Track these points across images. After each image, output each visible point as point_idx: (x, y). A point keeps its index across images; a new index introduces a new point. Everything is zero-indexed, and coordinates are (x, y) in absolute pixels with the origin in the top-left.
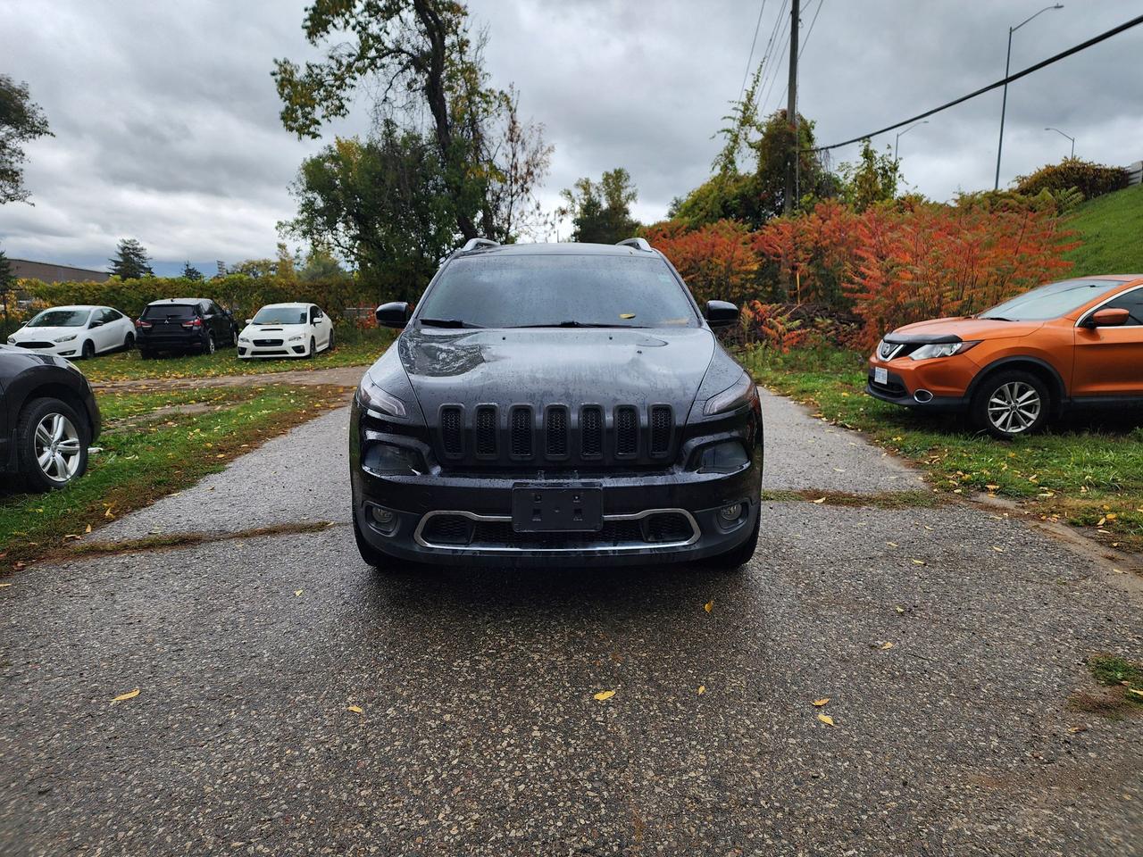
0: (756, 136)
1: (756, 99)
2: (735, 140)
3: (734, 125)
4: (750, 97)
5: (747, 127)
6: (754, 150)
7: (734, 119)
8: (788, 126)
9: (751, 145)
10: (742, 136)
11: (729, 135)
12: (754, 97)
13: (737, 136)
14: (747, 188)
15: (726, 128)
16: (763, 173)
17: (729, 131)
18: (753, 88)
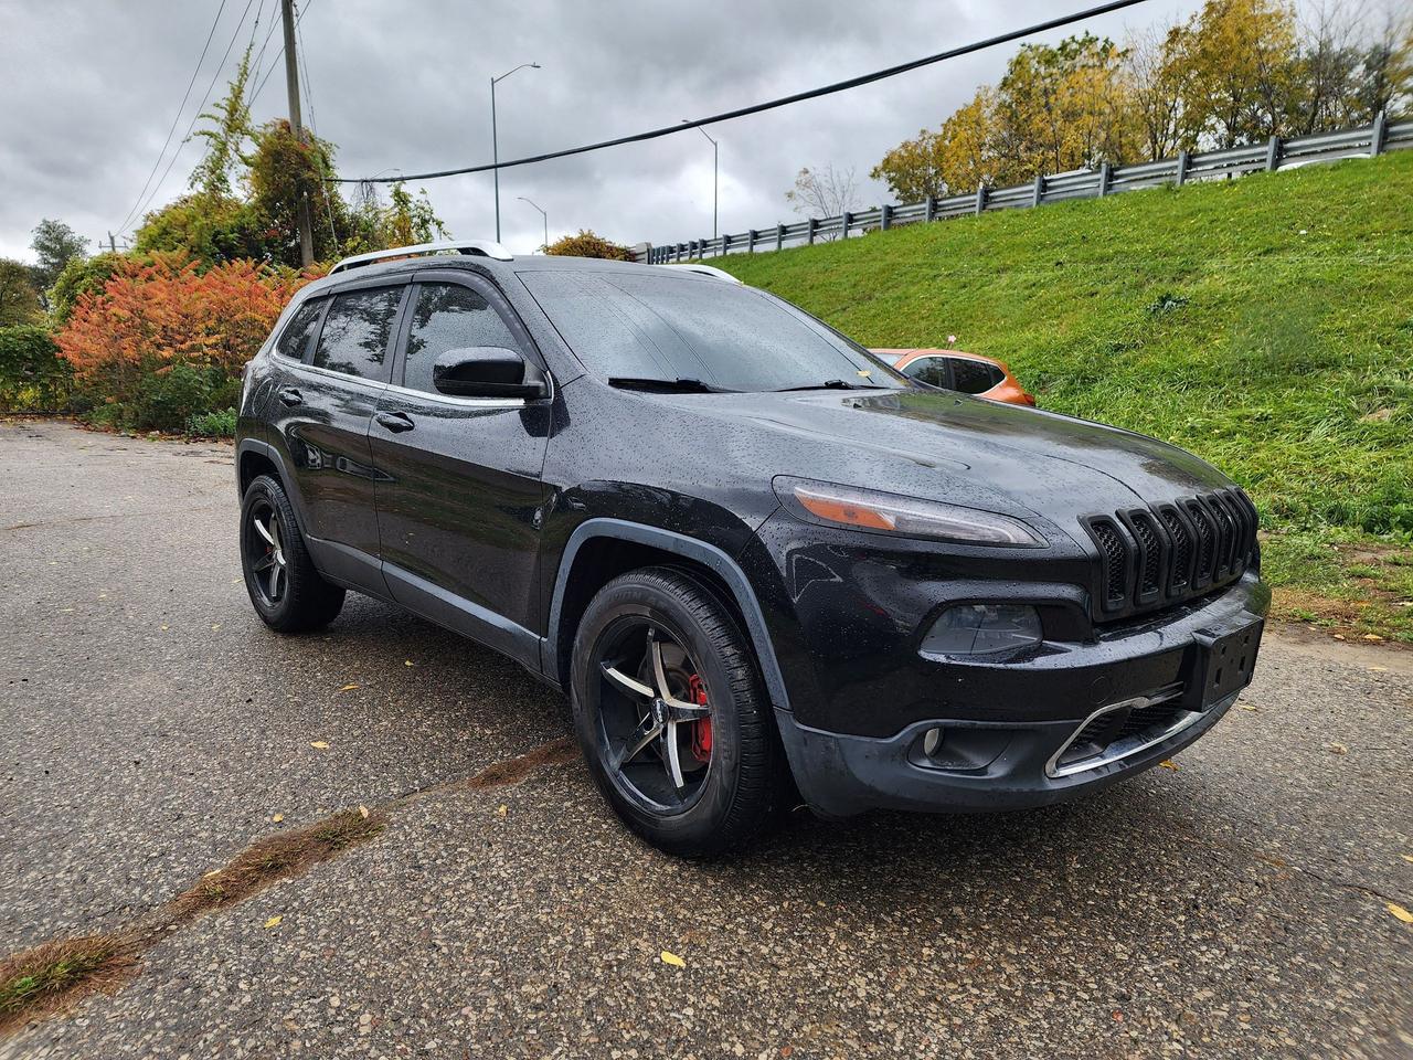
0: (250, 148)
1: (246, 99)
2: (223, 150)
3: (217, 128)
4: (238, 93)
5: (237, 135)
6: (251, 169)
7: (217, 119)
8: (295, 143)
9: (246, 161)
10: (230, 146)
11: (212, 141)
12: (243, 95)
13: (225, 144)
14: (246, 220)
15: (206, 130)
16: (267, 202)
17: (211, 135)
18: (240, 82)
